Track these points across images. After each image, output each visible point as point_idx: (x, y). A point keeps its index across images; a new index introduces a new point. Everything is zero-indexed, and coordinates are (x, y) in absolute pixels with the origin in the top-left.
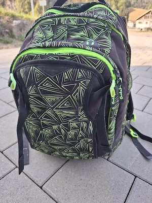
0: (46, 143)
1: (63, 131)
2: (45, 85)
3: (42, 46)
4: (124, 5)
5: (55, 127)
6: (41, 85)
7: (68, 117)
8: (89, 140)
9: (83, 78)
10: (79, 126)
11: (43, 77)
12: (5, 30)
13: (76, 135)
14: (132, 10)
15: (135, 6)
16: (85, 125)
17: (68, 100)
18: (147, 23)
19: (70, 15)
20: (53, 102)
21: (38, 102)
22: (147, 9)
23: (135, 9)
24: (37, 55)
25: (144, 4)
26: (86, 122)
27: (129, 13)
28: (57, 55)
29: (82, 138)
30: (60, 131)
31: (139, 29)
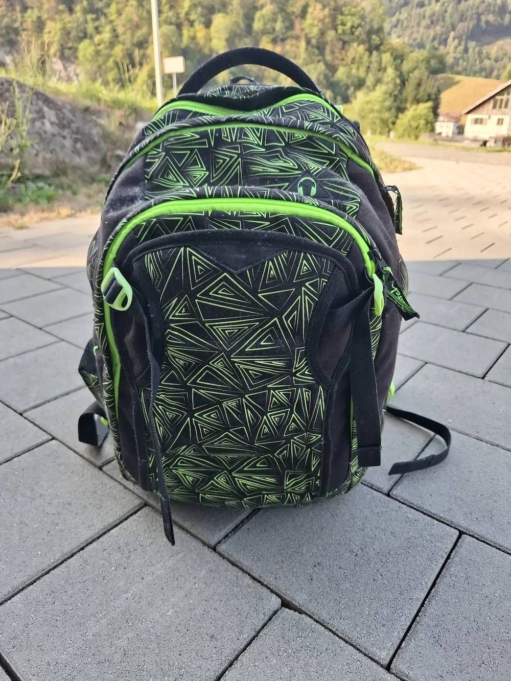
0: (199, 449)
1: (248, 414)
2: (216, 292)
3: (195, 195)
4: (423, 66)
5: (230, 404)
6: (206, 294)
7: (265, 375)
8: (315, 438)
9: (310, 274)
10: (292, 401)
11: (211, 274)
12: (113, 150)
13: (281, 426)
14: (450, 84)
15: (460, 69)
16: (307, 395)
17: (271, 332)
18: (500, 122)
19: (243, 121)
20: (231, 338)
21: (192, 338)
22: (498, 78)
23: (458, 78)
24: (185, 217)
25: (487, 63)
26: (309, 387)
27: (439, 92)
28: (236, 217)
29: (298, 431)
30: (242, 415)
31: (475, 140)
